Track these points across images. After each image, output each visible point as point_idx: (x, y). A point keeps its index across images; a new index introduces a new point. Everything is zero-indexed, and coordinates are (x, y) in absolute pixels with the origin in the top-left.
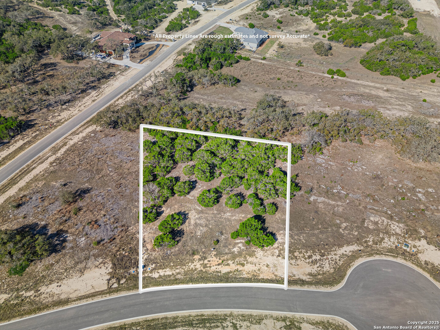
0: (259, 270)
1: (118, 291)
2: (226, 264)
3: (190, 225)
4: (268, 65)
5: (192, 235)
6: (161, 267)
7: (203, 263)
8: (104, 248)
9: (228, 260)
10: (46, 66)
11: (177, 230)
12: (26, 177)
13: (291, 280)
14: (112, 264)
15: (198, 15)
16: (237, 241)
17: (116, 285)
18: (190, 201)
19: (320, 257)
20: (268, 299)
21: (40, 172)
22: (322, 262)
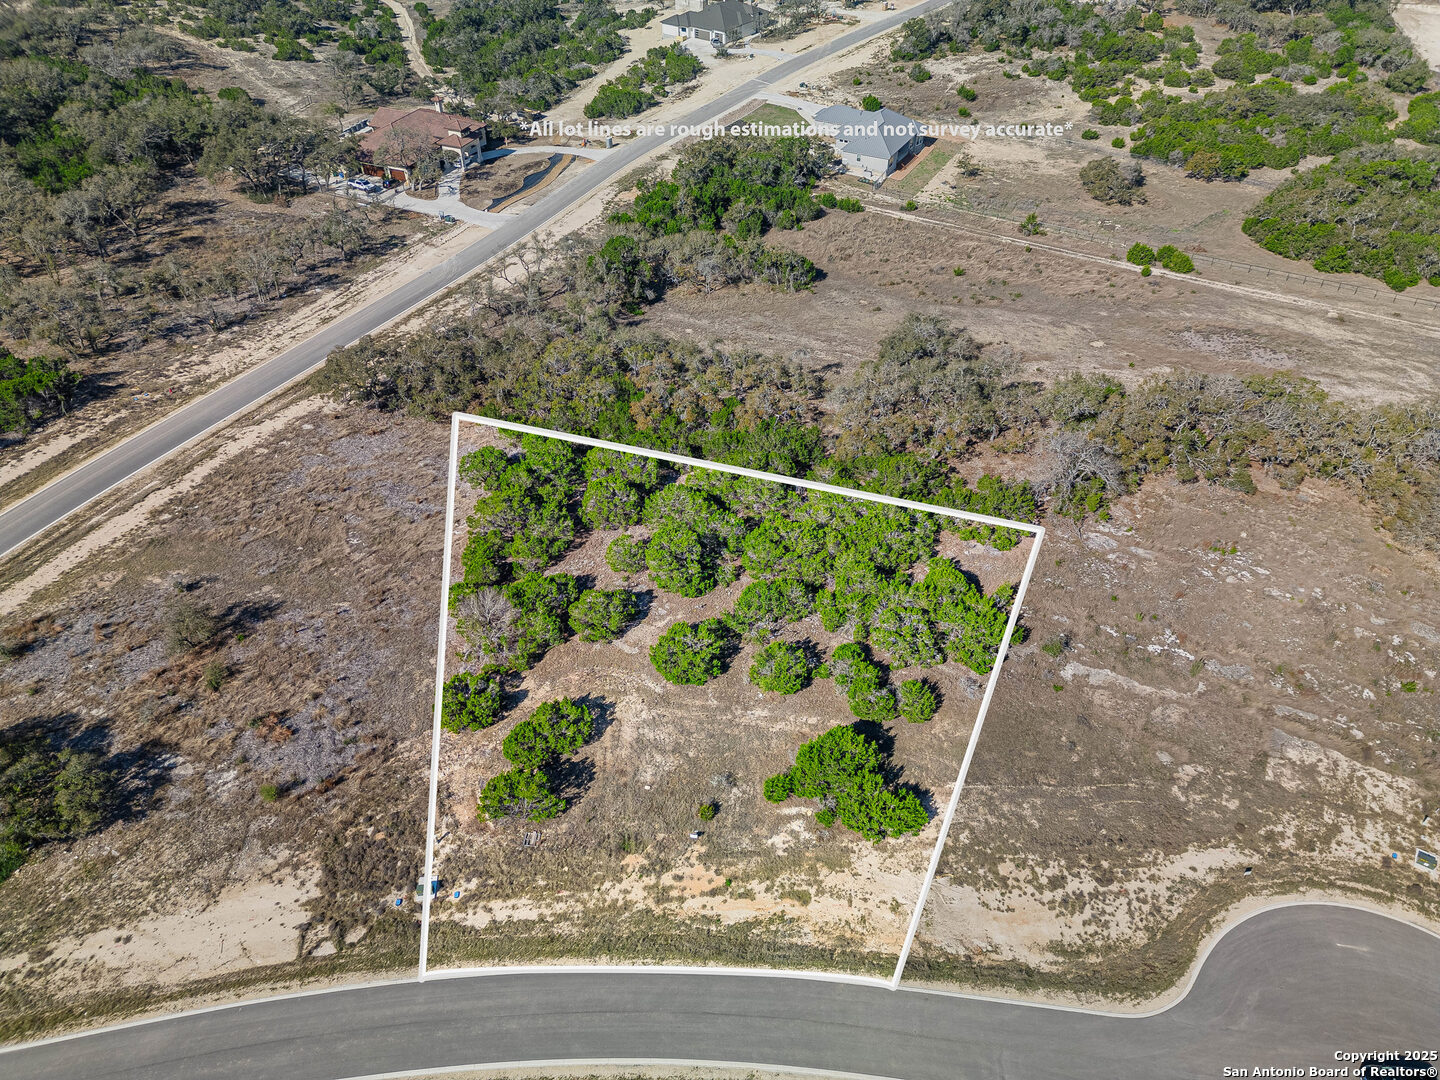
0: (863, 920)
1: (333, 970)
2: (742, 890)
3: (617, 746)
4: (924, 228)
5: (624, 779)
6: (501, 892)
7: (656, 886)
8: (302, 810)
9: (747, 877)
10: (181, 209)
11: (569, 759)
12: (63, 555)
13: (985, 964)
14: (324, 871)
15: (697, 69)
16: (787, 811)
17: (328, 949)
18: (625, 662)
19: (1094, 883)
20: (892, 1032)
21: (114, 542)
22: (1101, 905)
